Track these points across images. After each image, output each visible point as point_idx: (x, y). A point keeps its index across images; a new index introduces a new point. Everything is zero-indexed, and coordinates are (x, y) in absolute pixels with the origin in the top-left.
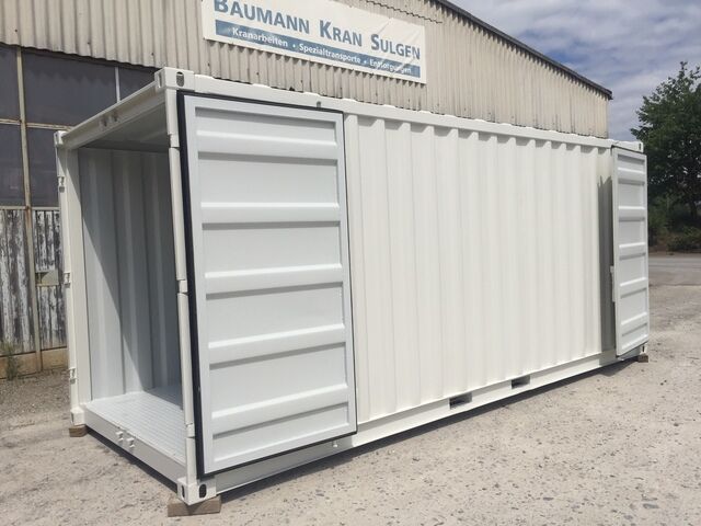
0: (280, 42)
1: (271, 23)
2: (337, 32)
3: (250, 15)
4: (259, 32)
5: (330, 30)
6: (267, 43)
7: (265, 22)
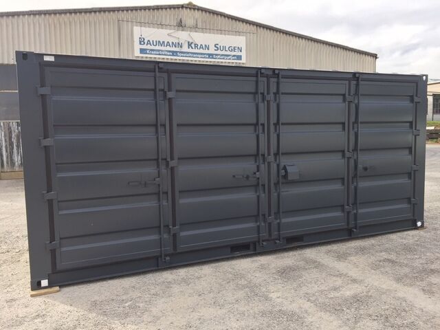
0: (168, 53)
2: (196, 46)
3: (155, 44)
5: (193, 46)
7: (162, 46)
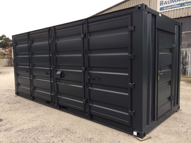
0: (178, 6)
1: (175, 2)
3: (169, 2)
4: (171, 6)
6: (174, 8)
7: (173, 2)
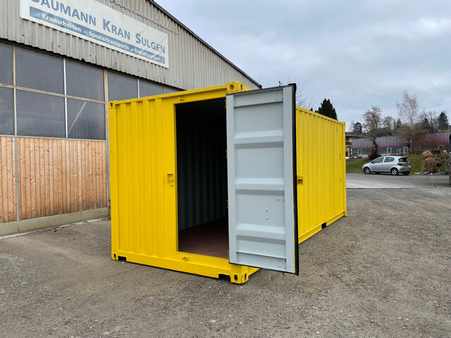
0: (76, 28)
1: (69, 15)
2: (114, 28)
3: (55, 7)
4: (62, 19)
5: (110, 26)
6: (66, 27)
7: (66, 12)
